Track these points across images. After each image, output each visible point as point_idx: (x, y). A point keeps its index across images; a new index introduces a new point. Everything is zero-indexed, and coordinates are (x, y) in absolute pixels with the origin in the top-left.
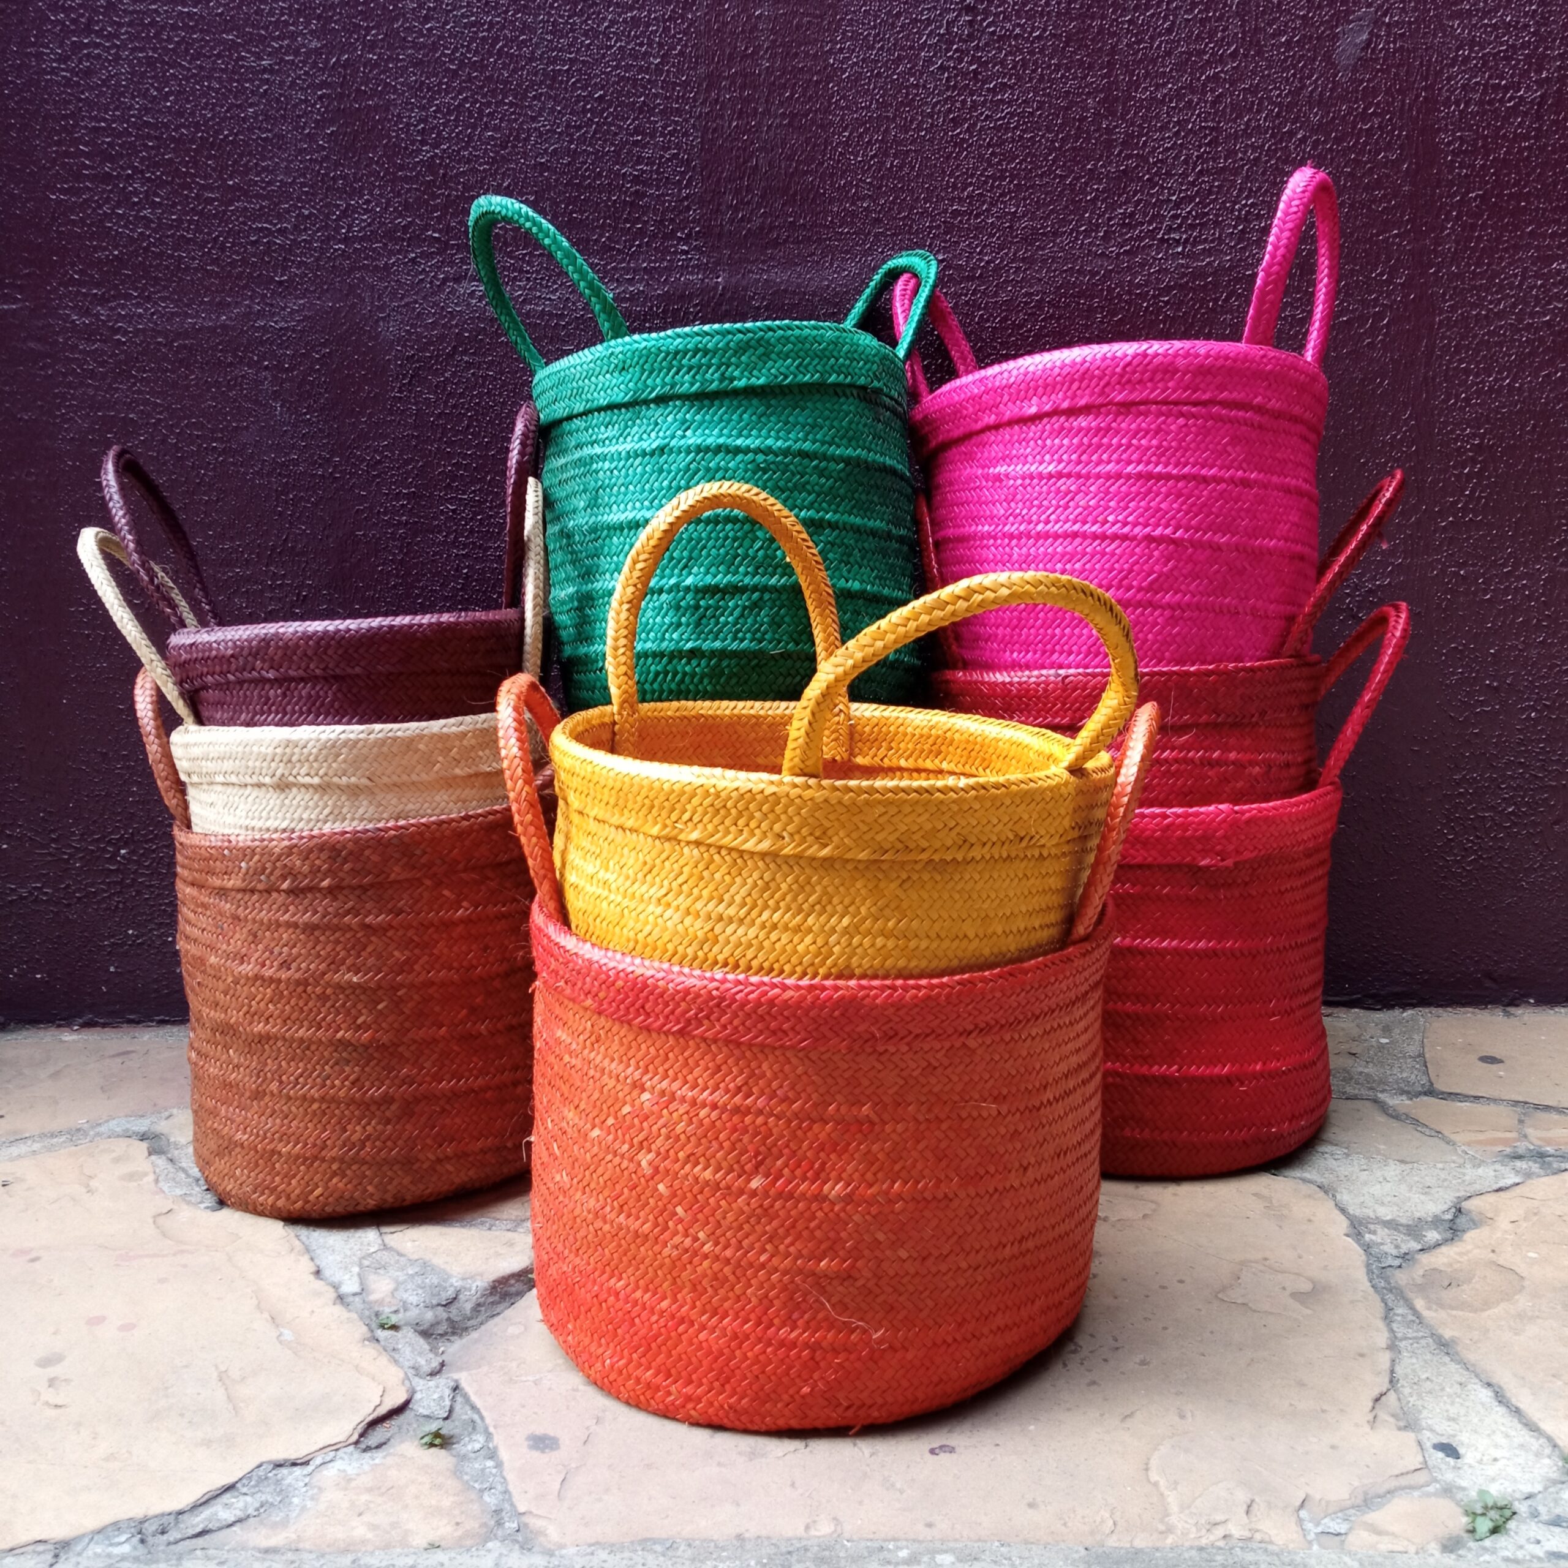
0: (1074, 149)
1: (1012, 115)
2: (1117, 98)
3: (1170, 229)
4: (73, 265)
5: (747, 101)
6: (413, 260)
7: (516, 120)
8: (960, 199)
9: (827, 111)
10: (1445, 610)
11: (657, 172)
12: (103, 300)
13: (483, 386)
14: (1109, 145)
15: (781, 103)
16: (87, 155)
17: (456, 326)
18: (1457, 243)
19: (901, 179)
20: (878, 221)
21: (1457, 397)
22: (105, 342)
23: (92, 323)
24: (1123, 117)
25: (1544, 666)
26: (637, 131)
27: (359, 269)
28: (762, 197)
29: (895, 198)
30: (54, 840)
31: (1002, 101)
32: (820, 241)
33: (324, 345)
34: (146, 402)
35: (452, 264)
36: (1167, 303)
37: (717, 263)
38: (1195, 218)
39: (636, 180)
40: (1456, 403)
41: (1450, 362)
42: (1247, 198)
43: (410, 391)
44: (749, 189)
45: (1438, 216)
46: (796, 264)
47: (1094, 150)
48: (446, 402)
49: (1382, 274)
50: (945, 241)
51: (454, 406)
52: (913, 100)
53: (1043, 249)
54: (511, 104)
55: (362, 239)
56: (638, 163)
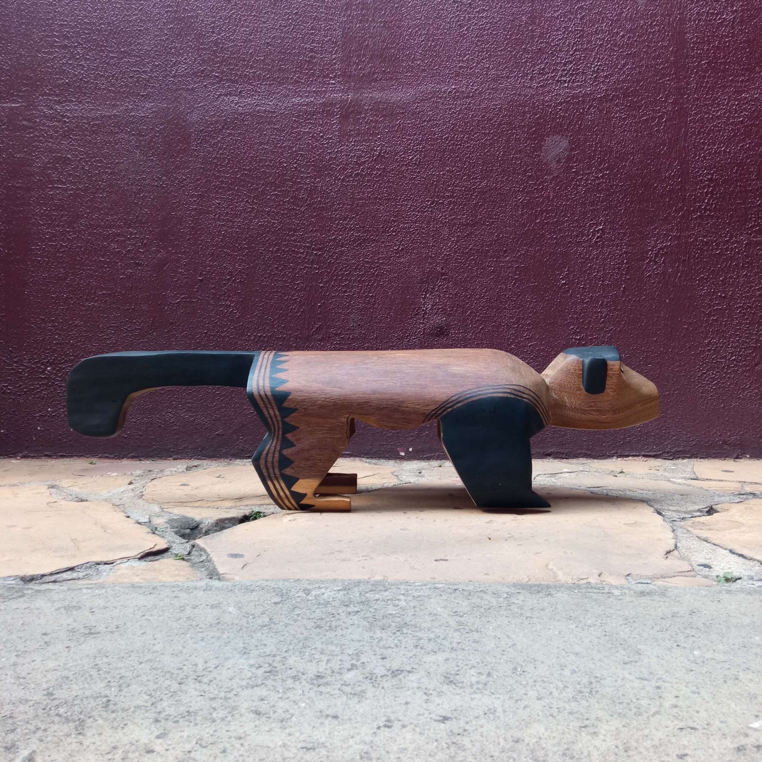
0: (516, 39)
1: (487, 23)
2: (536, 17)
3: (562, 76)
4: (46, 86)
5: (364, 15)
6: (205, 86)
7: (256, 23)
8: (463, 61)
9: (401, 20)
10: (697, 258)
11: (321, 47)
12: (59, 102)
13: (235, 144)
14: (533, 37)
15: (380, 17)
16: (57, 37)
17: (224, 116)
18: (697, 84)
19: (435, 51)
20: (424, 70)
21: (700, 155)
22: (59, 122)
23: (53, 113)
24: (539, 25)
25: (747, 287)
26: (312, 29)
27: (179, 90)
28: (371, 58)
29: (433, 60)
30: (16, 362)
31: (482, 17)
32: (397, 79)
33: (161, 124)
34: (76, 150)
35: (223, 88)
36: (560, 110)
37: (348, 89)
38: (573, 71)
39: (312, 50)
40: (699, 159)
41: (696, 139)
42: (598, 62)
43: (201, 147)
44: (364, 55)
45: (687, 72)
46: (385, 90)
47: (525, 40)
48: (217, 152)
49: (662, 98)
50: (456, 80)
51: (222, 154)
52: (441, 16)
53: (502, 84)
54: (255, 16)
55: (182, 76)
56: (312, 43)
